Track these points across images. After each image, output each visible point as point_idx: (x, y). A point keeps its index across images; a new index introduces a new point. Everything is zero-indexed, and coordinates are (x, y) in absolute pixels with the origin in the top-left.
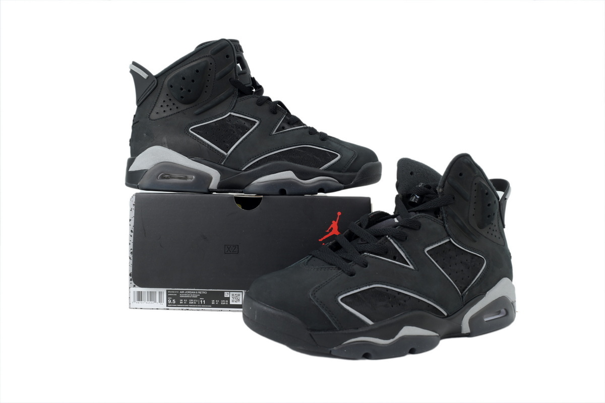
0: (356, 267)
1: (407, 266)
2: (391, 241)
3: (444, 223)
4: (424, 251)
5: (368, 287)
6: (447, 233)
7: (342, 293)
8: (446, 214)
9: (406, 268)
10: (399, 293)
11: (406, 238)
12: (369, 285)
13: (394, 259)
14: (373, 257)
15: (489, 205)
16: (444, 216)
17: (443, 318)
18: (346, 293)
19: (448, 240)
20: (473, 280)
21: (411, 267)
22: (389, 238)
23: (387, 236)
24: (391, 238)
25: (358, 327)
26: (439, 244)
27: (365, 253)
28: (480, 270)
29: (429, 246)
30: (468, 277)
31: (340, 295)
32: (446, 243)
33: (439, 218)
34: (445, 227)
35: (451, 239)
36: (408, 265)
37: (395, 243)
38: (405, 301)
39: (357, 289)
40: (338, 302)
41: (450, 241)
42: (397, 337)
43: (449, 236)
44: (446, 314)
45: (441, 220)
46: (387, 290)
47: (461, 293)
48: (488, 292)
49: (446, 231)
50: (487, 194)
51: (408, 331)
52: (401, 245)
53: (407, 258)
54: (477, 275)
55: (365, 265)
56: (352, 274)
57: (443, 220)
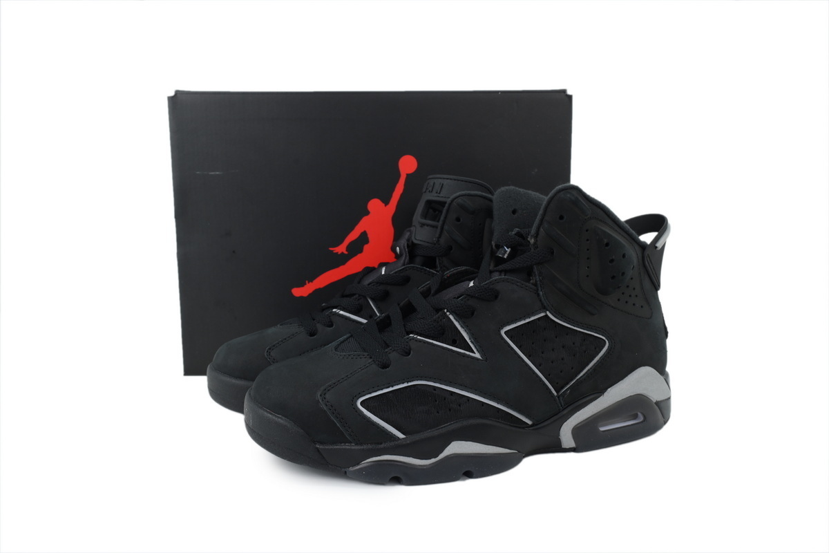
0: (393, 356)
1: (471, 354)
2: (451, 317)
3: (538, 289)
4: (499, 331)
5: (405, 385)
6: (542, 304)
7: (364, 393)
8: (540, 276)
9: (469, 356)
10: (452, 393)
11: (473, 314)
12: (408, 382)
13: (454, 343)
14: (420, 341)
15: (612, 261)
16: (538, 280)
17: (523, 428)
18: (370, 393)
19: (542, 314)
20: (579, 373)
21: (477, 355)
22: (448, 313)
23: (445, 311)
24: (451, 314)
25: (382, 441)
26: (528, 320)
27: (411, 335)
28: (595, 357)
29: (509, 324)
30: (572, 368)
31: (360, 397)
32: (539, 319)
33: (531, 281)
34: (538, 295)
35: (548, 313)
36: (473, 352)
37: (457, 320)
38: (460, 406)
39: (389, 387)
40: (356, 406)
41: (547, 316)
42: (442, 456)
43: (544, 309)
44: (529, 422)
45: (533, 284)
46: (435, 388)
47: (557, 392)
48: (609, 389)
49: (541, 300)
50: (607, 245)
51: (458, 447)
52: (464, 323)
53: (472, 342)
54: (588, 364)
55: (406, 353)
56: (385, 366)
57: (535, 285)
